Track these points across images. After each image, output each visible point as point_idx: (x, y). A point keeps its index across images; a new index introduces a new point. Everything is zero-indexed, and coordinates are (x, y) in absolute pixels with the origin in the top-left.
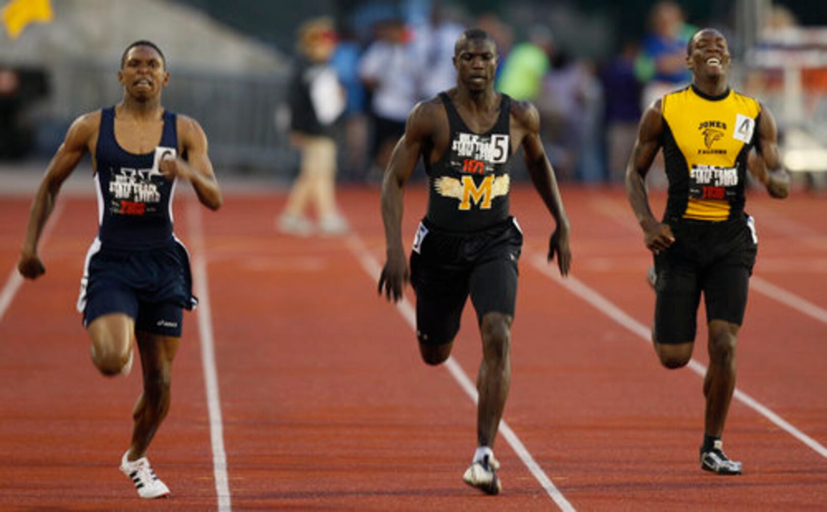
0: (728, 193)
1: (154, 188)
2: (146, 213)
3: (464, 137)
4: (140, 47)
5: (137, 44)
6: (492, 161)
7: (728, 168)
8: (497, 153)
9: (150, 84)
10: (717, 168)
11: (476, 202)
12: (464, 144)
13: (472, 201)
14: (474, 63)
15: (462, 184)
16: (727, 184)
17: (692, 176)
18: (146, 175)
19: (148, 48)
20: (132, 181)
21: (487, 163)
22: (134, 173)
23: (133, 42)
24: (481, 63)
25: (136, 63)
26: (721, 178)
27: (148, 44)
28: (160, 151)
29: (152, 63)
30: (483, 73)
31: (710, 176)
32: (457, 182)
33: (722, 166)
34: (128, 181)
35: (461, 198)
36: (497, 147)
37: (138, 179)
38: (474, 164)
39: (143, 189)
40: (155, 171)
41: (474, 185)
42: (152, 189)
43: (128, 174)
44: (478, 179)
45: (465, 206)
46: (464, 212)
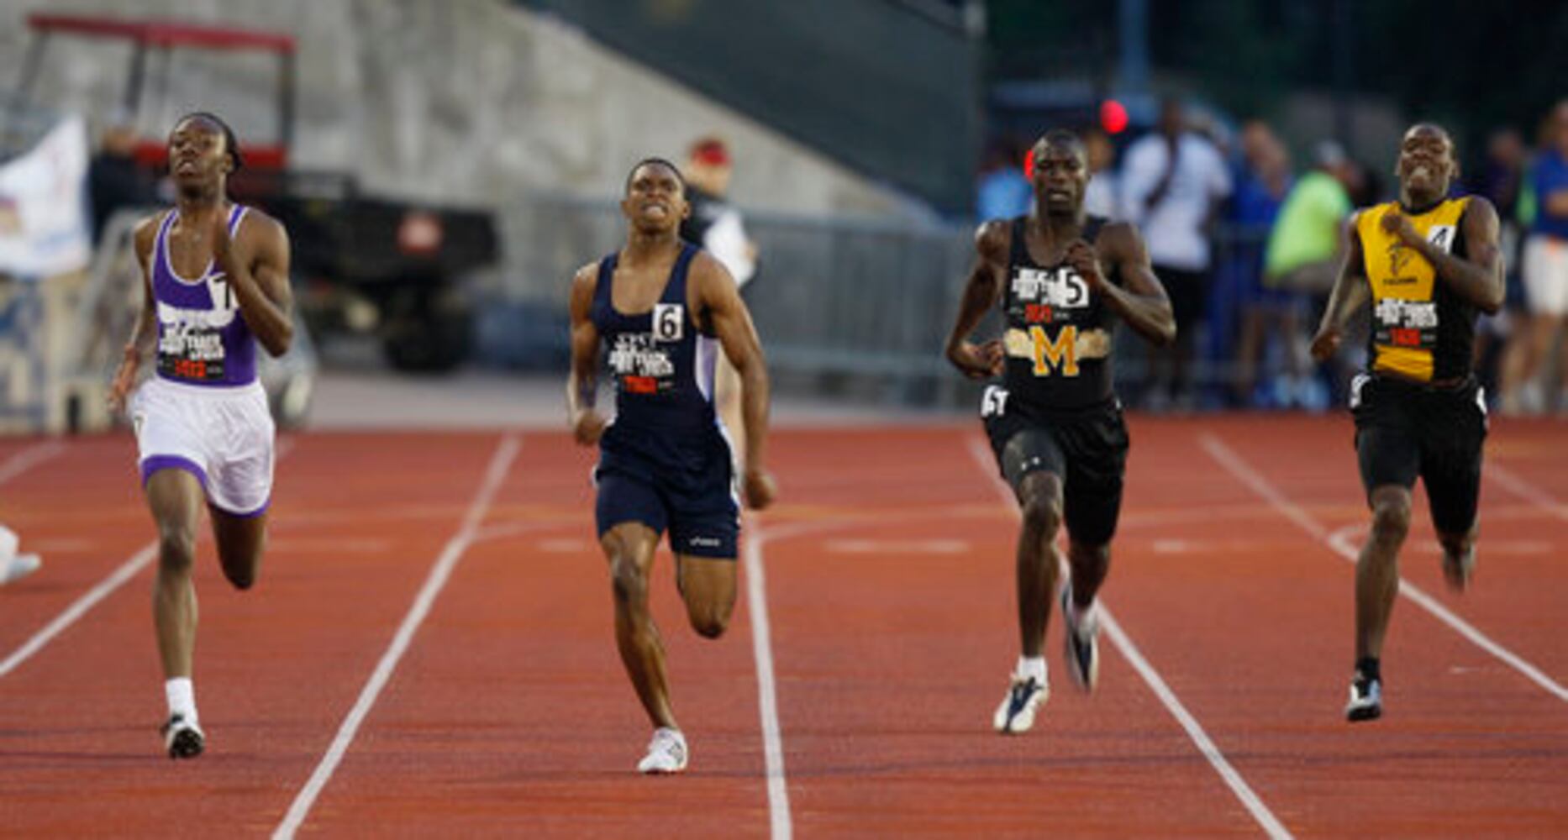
0: (1426, 338)
1: (662, 357)
2: (659, 391)
3: (1026, 274)
4: (651, 165)
5: (648, 162)
6: (1063, 304)
7: (1421, 302)
8: (1072, 293)
9: (665, 210)
10: (1407, 302)
11: (1055, 364)
12: (1027, 283)
13: (1048, 362)
14: (1052, 174)
15: (1030, 338)
16: (1421, 324)
17: (1378, 315)
18: (647, 340)
19: (660, 166)
20: (633, 350)
21: (1057, 308)
22: (633, 339)
23: (641, 159)
24: (1062, 174)
25: (645, 184)
26: (1413, 316)
27: (661, 161)
28: (659, 309)
29: (667, 185)
30: (1066, 187)
31: (1398, 314)
32: (1023, 335)
33: (1413, 299)
34: (628, 349)
35: (1033, 358)
36: (1070, 284)
37: (640, 348)
38: (1040, 310)
39: (648, 359)
40: (657, 335)
41: (1045, 338)
42: (658, 359)
43: (627, 340)
44: (1052, 331)
45: (1041, 371)
46: (1042, 379)
